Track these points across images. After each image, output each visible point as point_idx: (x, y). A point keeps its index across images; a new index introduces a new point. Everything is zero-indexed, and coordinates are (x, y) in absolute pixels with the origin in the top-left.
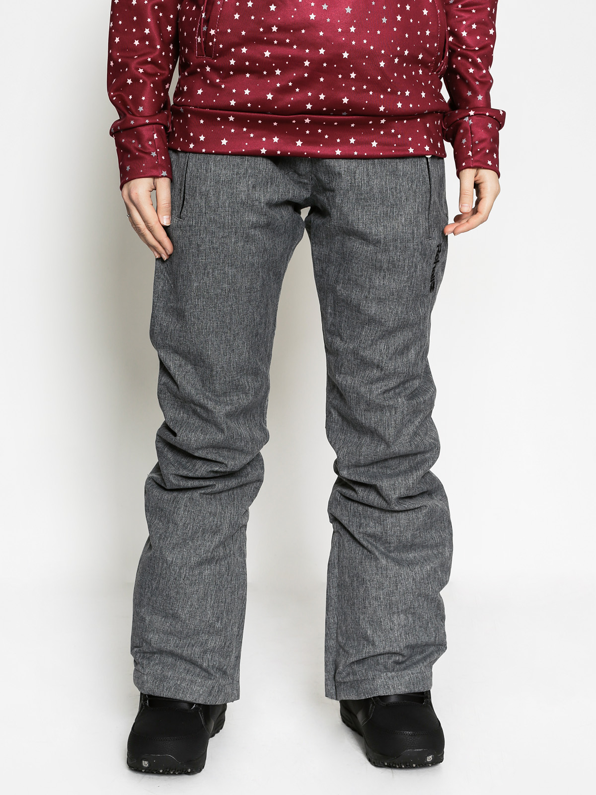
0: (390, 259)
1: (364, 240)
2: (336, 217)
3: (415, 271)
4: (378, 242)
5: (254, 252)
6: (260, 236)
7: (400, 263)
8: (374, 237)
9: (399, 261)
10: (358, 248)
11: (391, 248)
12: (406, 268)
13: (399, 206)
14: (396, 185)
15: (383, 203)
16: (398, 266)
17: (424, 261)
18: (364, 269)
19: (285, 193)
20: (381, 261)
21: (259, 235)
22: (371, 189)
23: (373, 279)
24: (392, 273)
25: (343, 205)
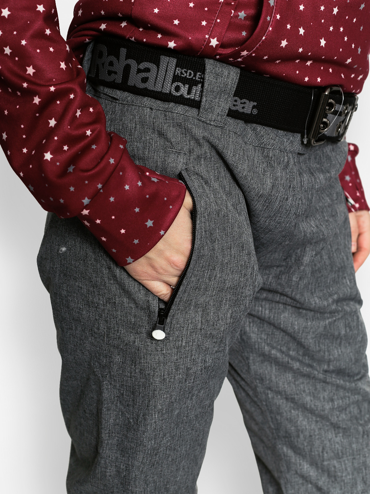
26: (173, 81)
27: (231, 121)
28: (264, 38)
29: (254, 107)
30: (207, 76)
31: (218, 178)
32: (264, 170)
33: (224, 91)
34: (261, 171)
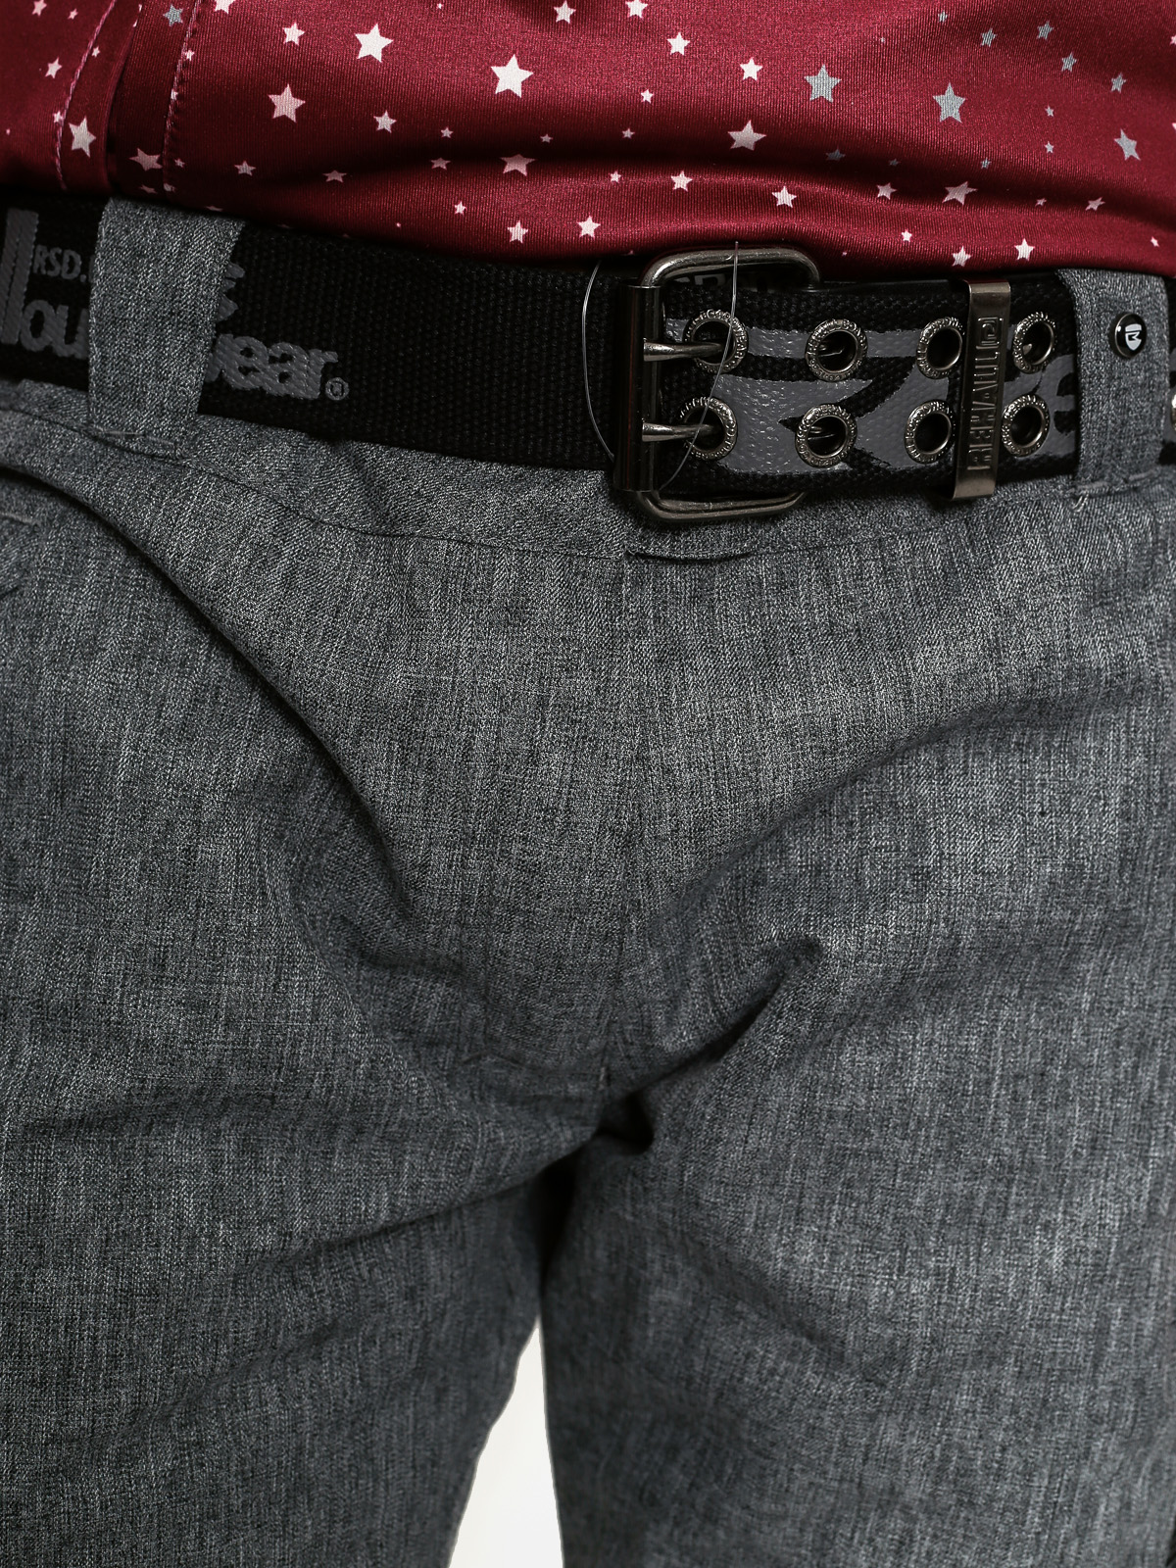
0: (946, 1460)
1: (810, 1337)
2: (671, 1184)
3: (1082, 1533)
4: (890, 1359)
5: (237, 1503)
6: (270, 1409)
7: (1003, 1489)
8: (875, 1329)
9: (999, 1476)
10: (773, 1372)
11: (962, 1400)
12: (1033, 1518)
13: (1041, 1177)
14: (1049, 1060)
15: (951, 1153)
16: (991, 1499)
17: (1138, 1470)
18: (794, 1487)
19: (434, 1173)
20: (897, 1460)
21: (262, 1404)
22: (893, 1064)
23: (840, 1542)
24: (951, 1534)
25: (725, 1132)
26: (30, 297)
27: (225, 432)
28: (174, 95)
29: (329, 371)
30: (99, 267)
31: (139, 658)
32: (389, 625)
33: (171, 314)
34: (379, 632)
